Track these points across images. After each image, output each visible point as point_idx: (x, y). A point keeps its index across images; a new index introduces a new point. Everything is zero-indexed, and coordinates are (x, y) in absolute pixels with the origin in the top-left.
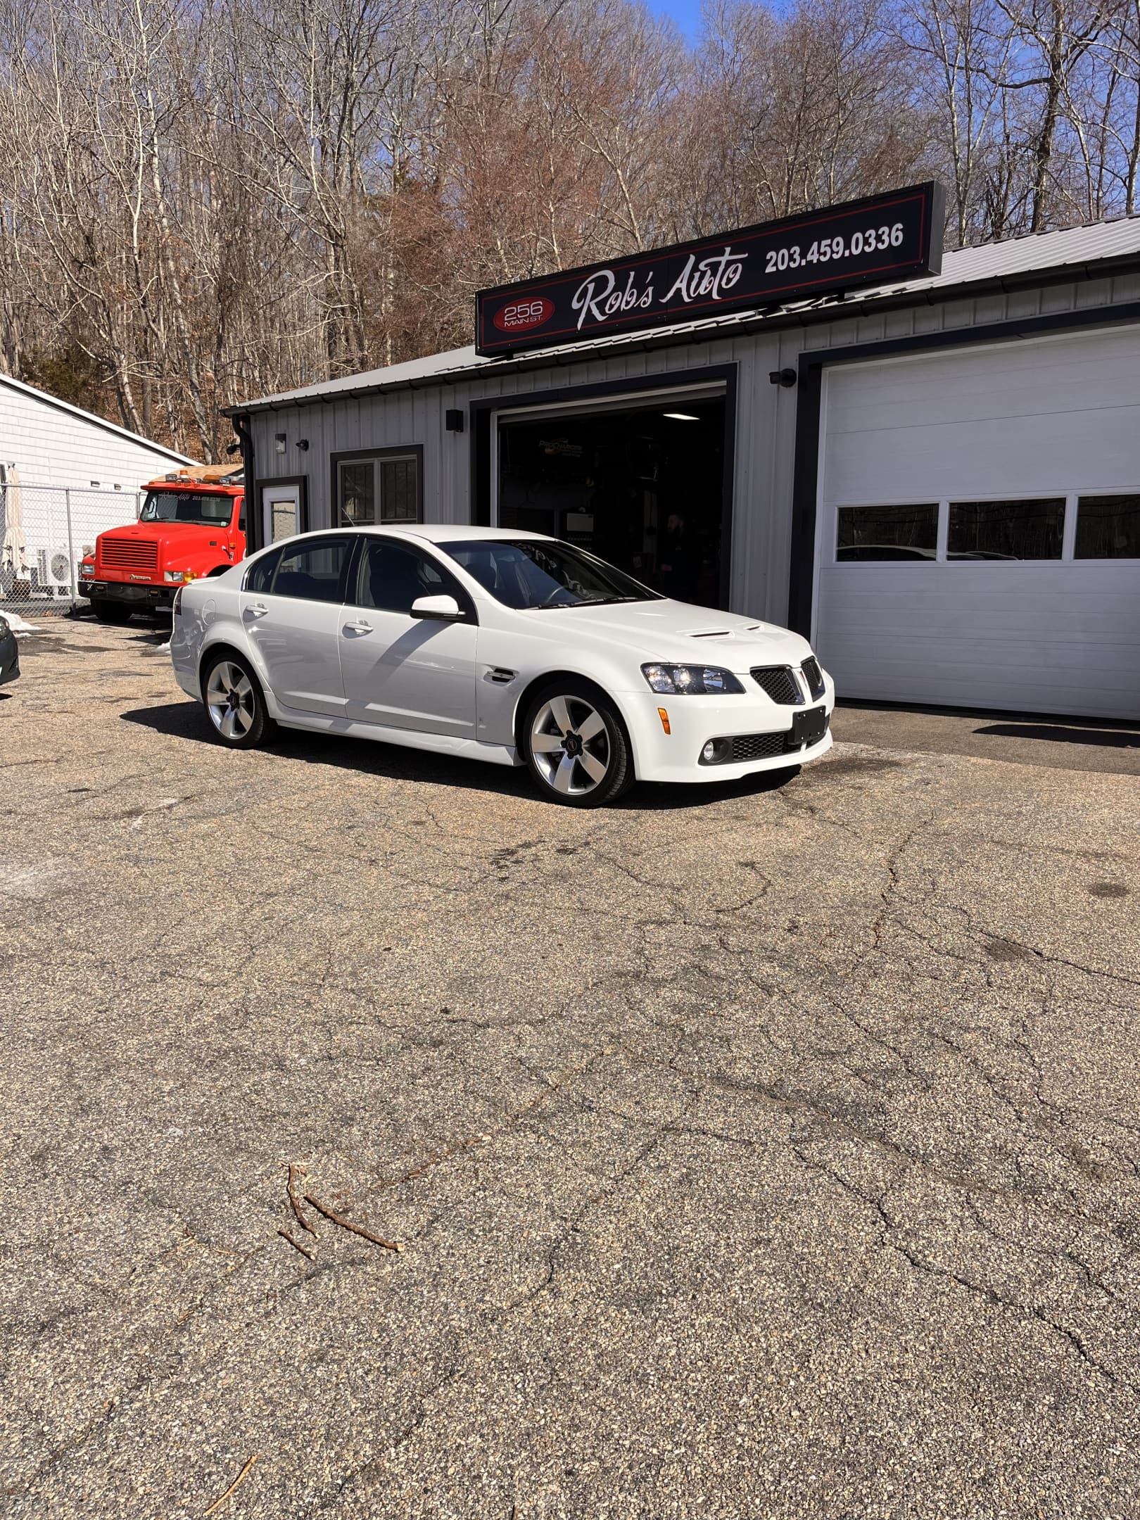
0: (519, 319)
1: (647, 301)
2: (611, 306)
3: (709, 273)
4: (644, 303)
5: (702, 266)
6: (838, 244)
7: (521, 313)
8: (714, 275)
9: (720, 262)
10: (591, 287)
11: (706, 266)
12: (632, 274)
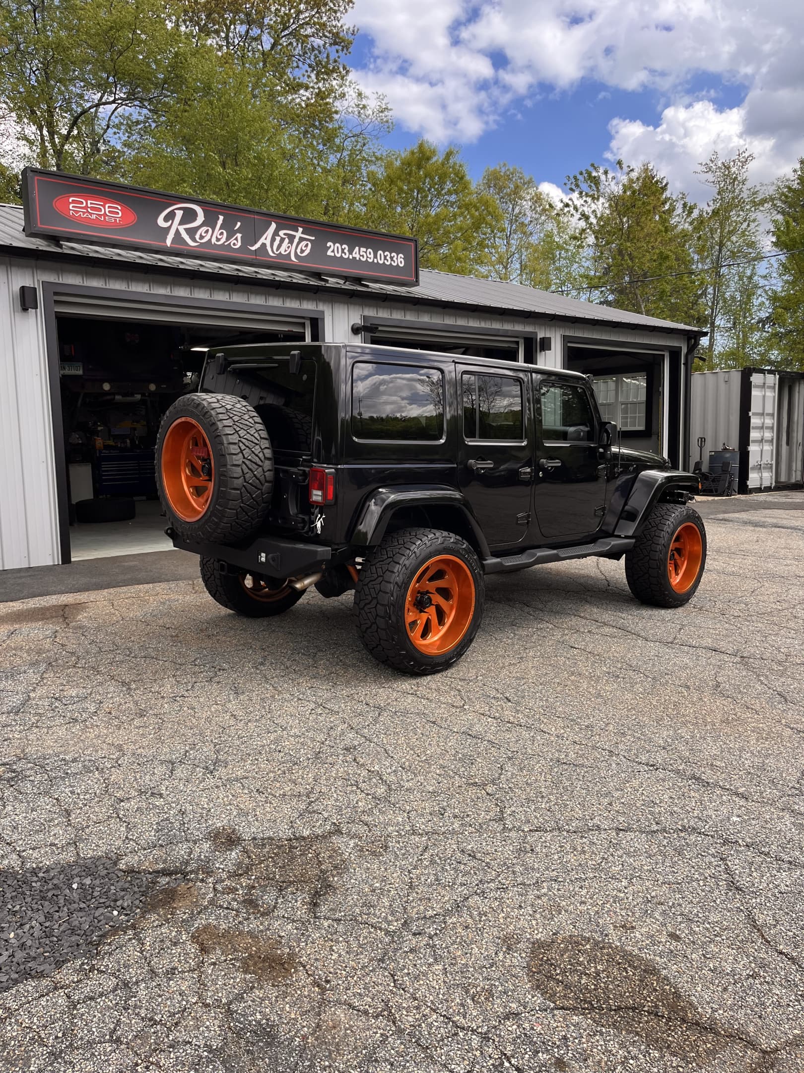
0: (91, 214)
1: (237, 242)
2: (202, 237)
3: (287, 241)
4: (234, 244)
5: (281, 233)
6: (370, 253)
7: (92, 208)
8: (291, 242)
9: (294, 236)
10: (179, 214)
11: (285, 234)
12: (221, 218)
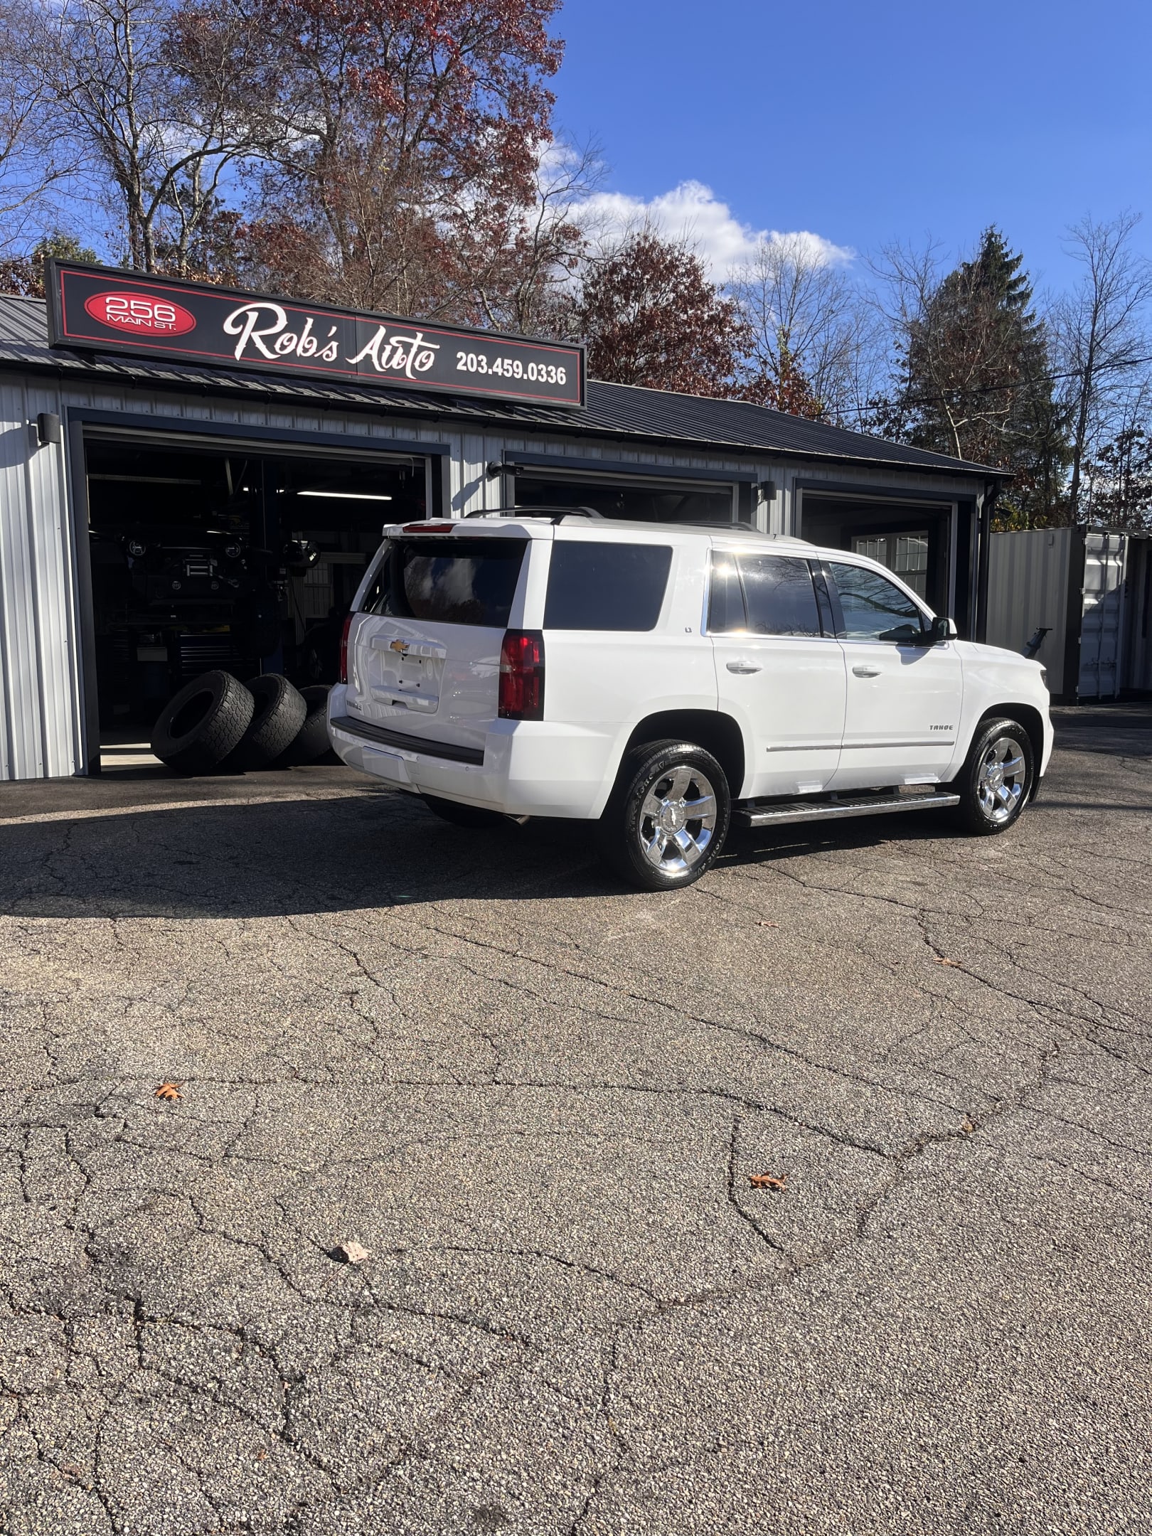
0: (134, 318)
1: (331, 353)
2: (283, 347)
3: (400, 350)
4: (328, 356)
5: (393, 340)
6: (518, 367)
7: (136, 311)
8: (407, 352)
9: (411, 345)
10: (253, 317)
11: (398, 342)
12: (310, 321)
